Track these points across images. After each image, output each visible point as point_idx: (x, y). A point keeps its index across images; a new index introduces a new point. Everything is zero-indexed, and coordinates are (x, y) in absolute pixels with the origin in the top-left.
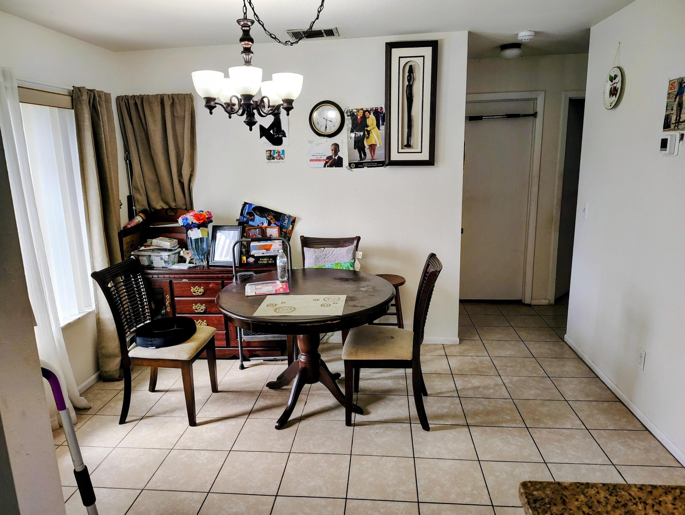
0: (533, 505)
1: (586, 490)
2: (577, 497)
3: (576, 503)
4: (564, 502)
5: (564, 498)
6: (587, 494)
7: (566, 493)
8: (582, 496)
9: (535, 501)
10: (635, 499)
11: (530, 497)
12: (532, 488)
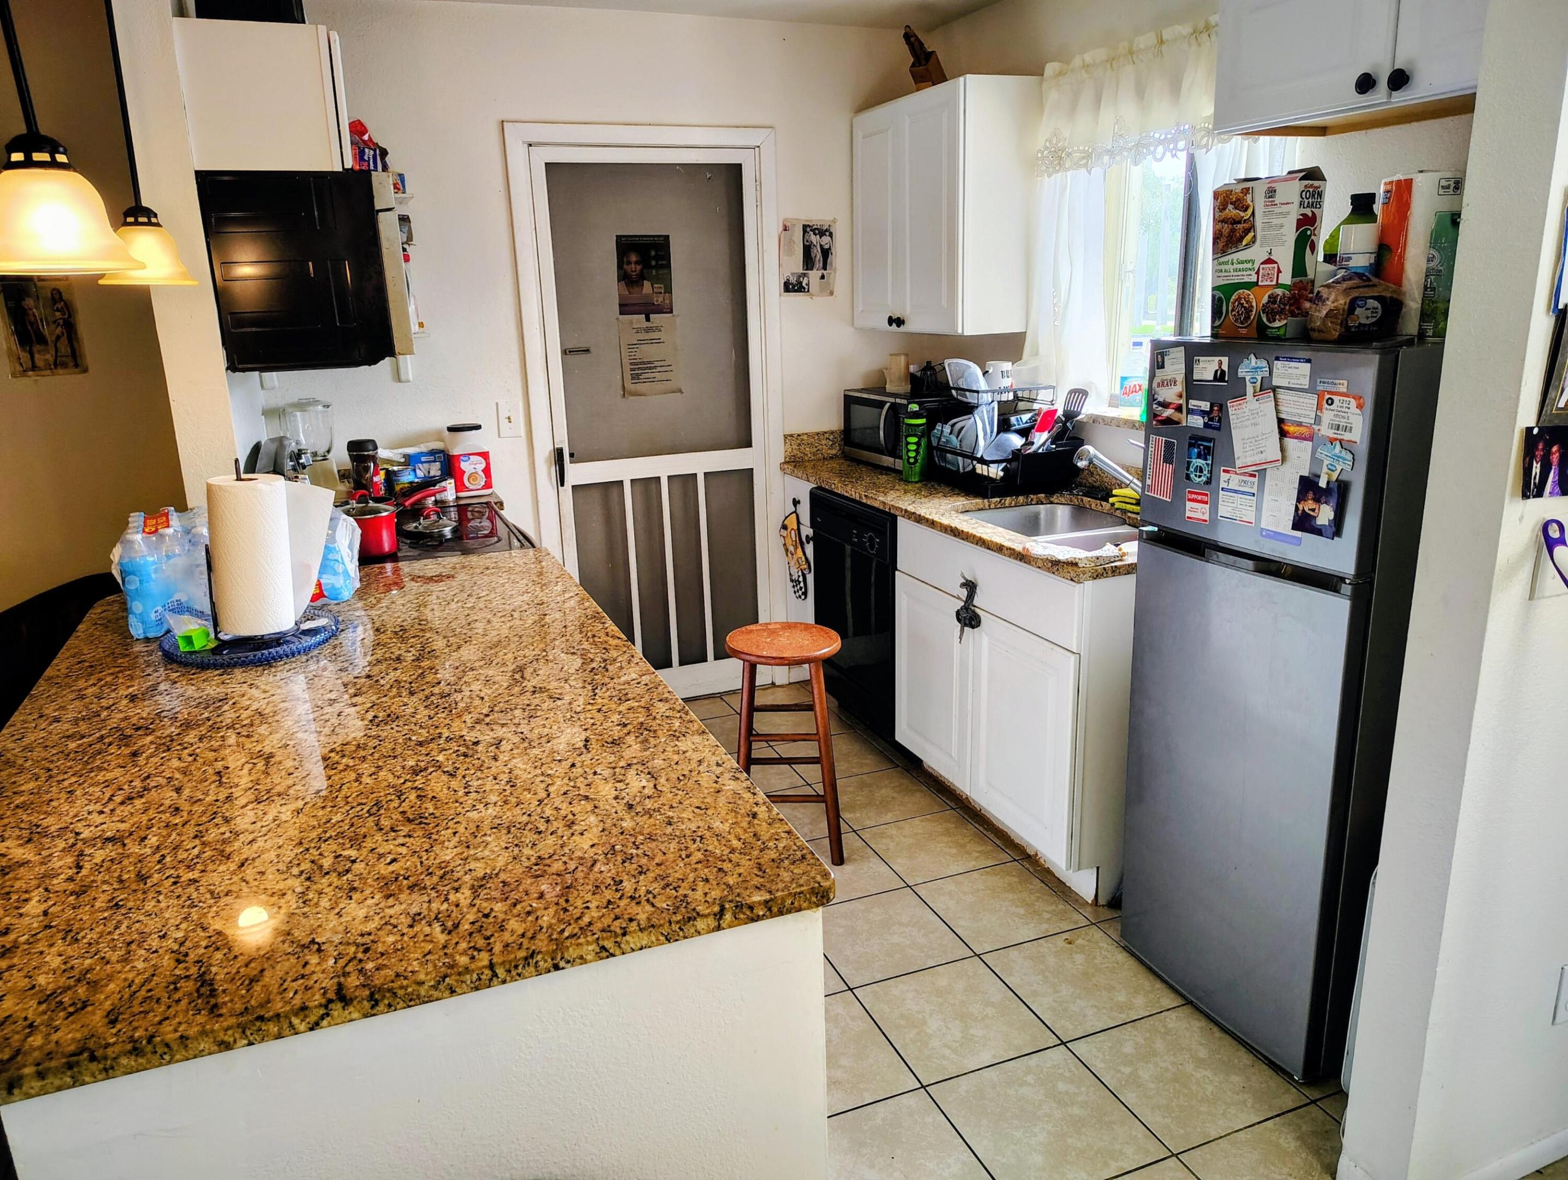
0: (804, 852)
1: (726, 893)
2: (740, 879)
3: (741, 870)
4: (759, 867)
5: (760, 873)
6: (724, 887)
7: (757, 881)
8: (731, 883)
9: (803, 857)
10: (648, 900)
11: (812, 861)
12: (812, 874)
